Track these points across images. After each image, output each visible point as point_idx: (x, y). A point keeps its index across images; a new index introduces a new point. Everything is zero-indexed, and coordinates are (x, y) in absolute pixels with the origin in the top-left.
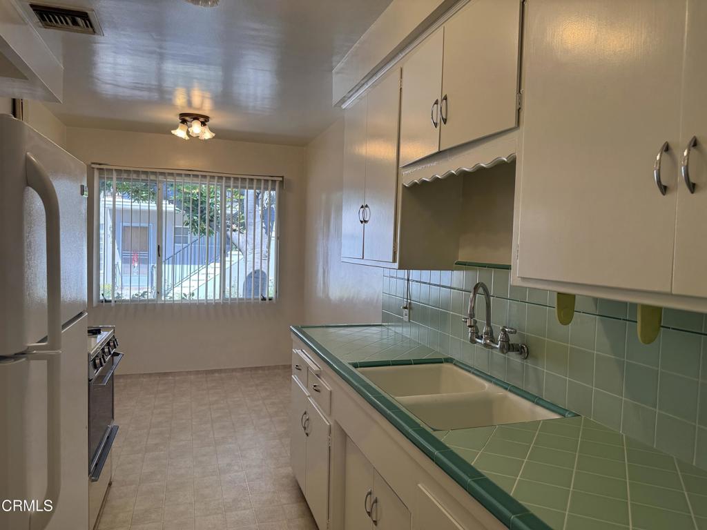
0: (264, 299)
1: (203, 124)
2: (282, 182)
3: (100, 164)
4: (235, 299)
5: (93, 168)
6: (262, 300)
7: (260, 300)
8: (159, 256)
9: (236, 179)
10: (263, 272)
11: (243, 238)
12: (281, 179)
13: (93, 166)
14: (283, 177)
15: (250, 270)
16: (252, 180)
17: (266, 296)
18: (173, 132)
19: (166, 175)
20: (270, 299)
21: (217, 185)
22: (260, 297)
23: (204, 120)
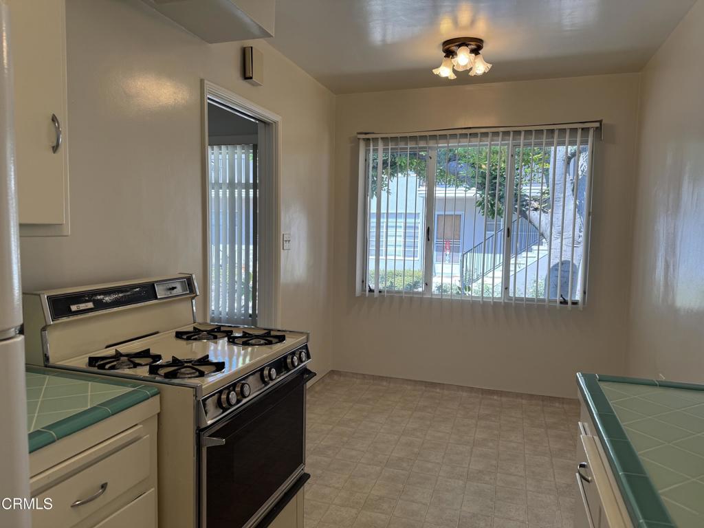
0: (564, 302)
1: (476, 51)
2: (598, 130)
3: (366, 134)
4: (521, 299)
5: (359, 139)
6: (561, 303)
7: (558, 302)
8: (429, 240)
9: (528, 133)
10: (573, 264)
11: (545, 218)
12: (597, 125)
13: (360, 136)
14: (600, 122)
15: (555, 261)
16: (552, 131)
17: (568, 299)
18: (435, 71)
19: (438, 138)
20: (575, 303)
21: (502, 145)
22: (558, 298)
23: (476, 46)
